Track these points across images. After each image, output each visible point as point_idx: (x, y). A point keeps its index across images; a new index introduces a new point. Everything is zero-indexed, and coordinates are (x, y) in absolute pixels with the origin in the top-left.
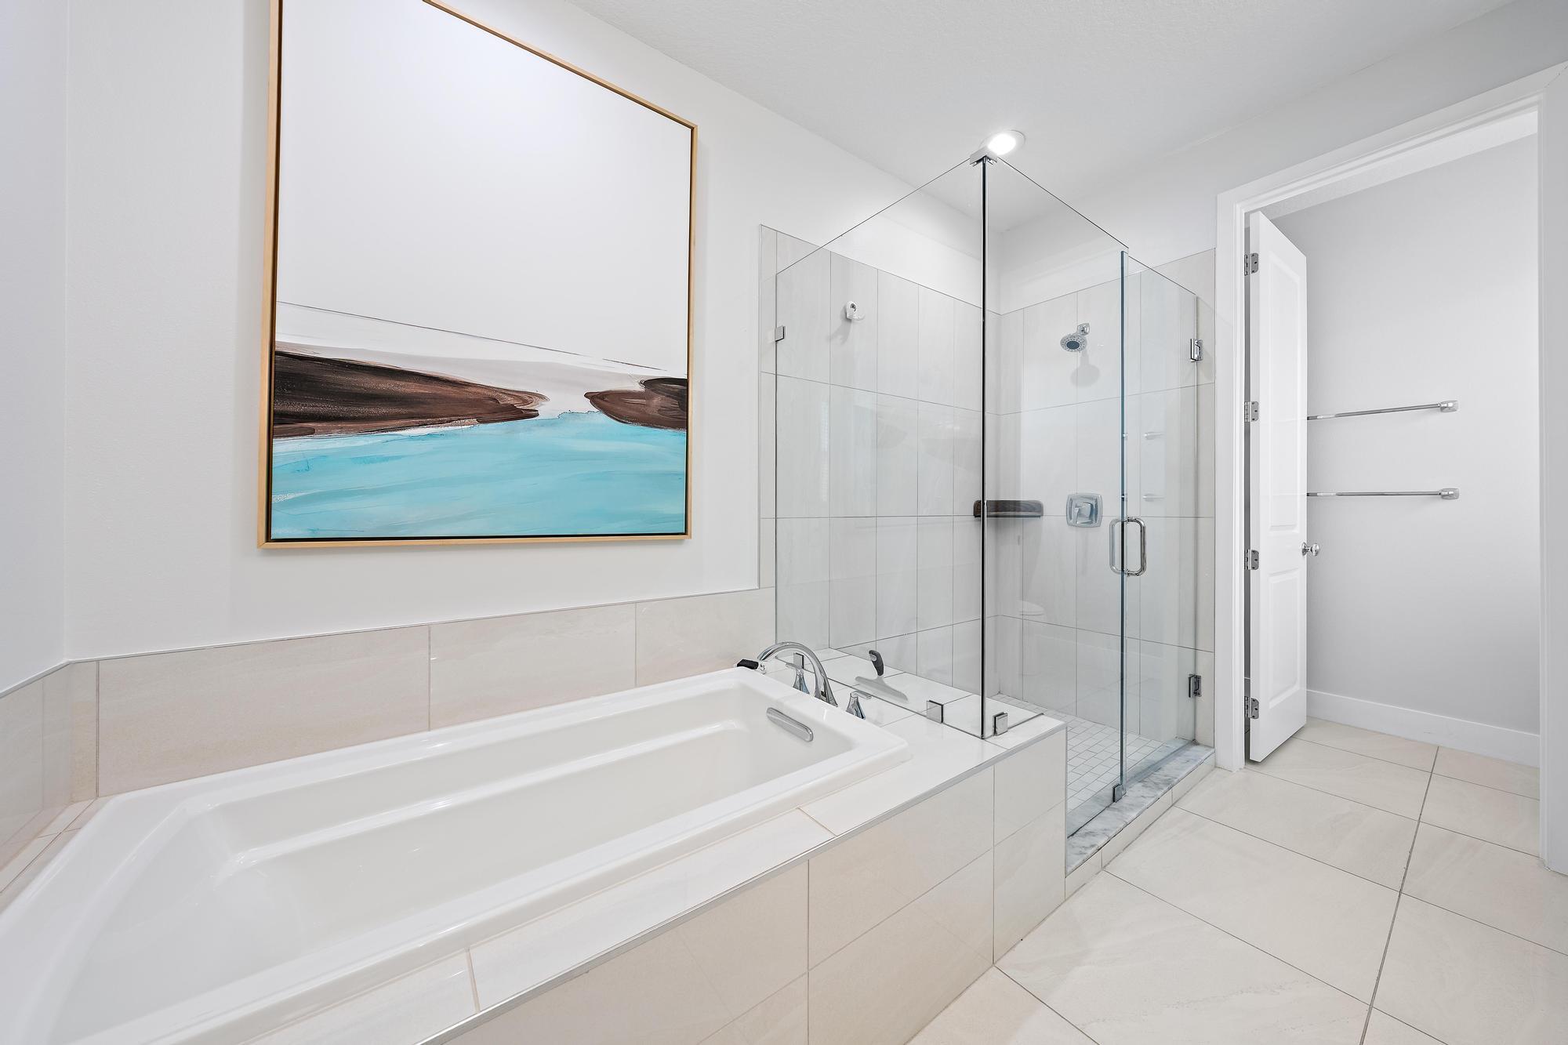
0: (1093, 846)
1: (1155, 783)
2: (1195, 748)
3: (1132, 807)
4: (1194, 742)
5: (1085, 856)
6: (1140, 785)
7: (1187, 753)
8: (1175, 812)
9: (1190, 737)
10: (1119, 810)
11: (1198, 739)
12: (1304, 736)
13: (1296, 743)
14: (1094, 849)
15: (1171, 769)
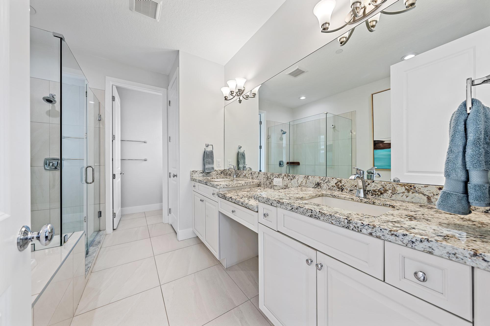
0: (88, 267)
1: (96, 244)
2: (101, 232)
3: (93, 253)
4: (100, 231)
5: (88, 271)
6: (92, 247)
7: (99, 234)
8: (102, 249)
9: (98, 230)
10: (90, 256)
11: (101, 229)
12: (121, 220)
13: (120, 221)
14: (89, 268)
15: (97, 239)
